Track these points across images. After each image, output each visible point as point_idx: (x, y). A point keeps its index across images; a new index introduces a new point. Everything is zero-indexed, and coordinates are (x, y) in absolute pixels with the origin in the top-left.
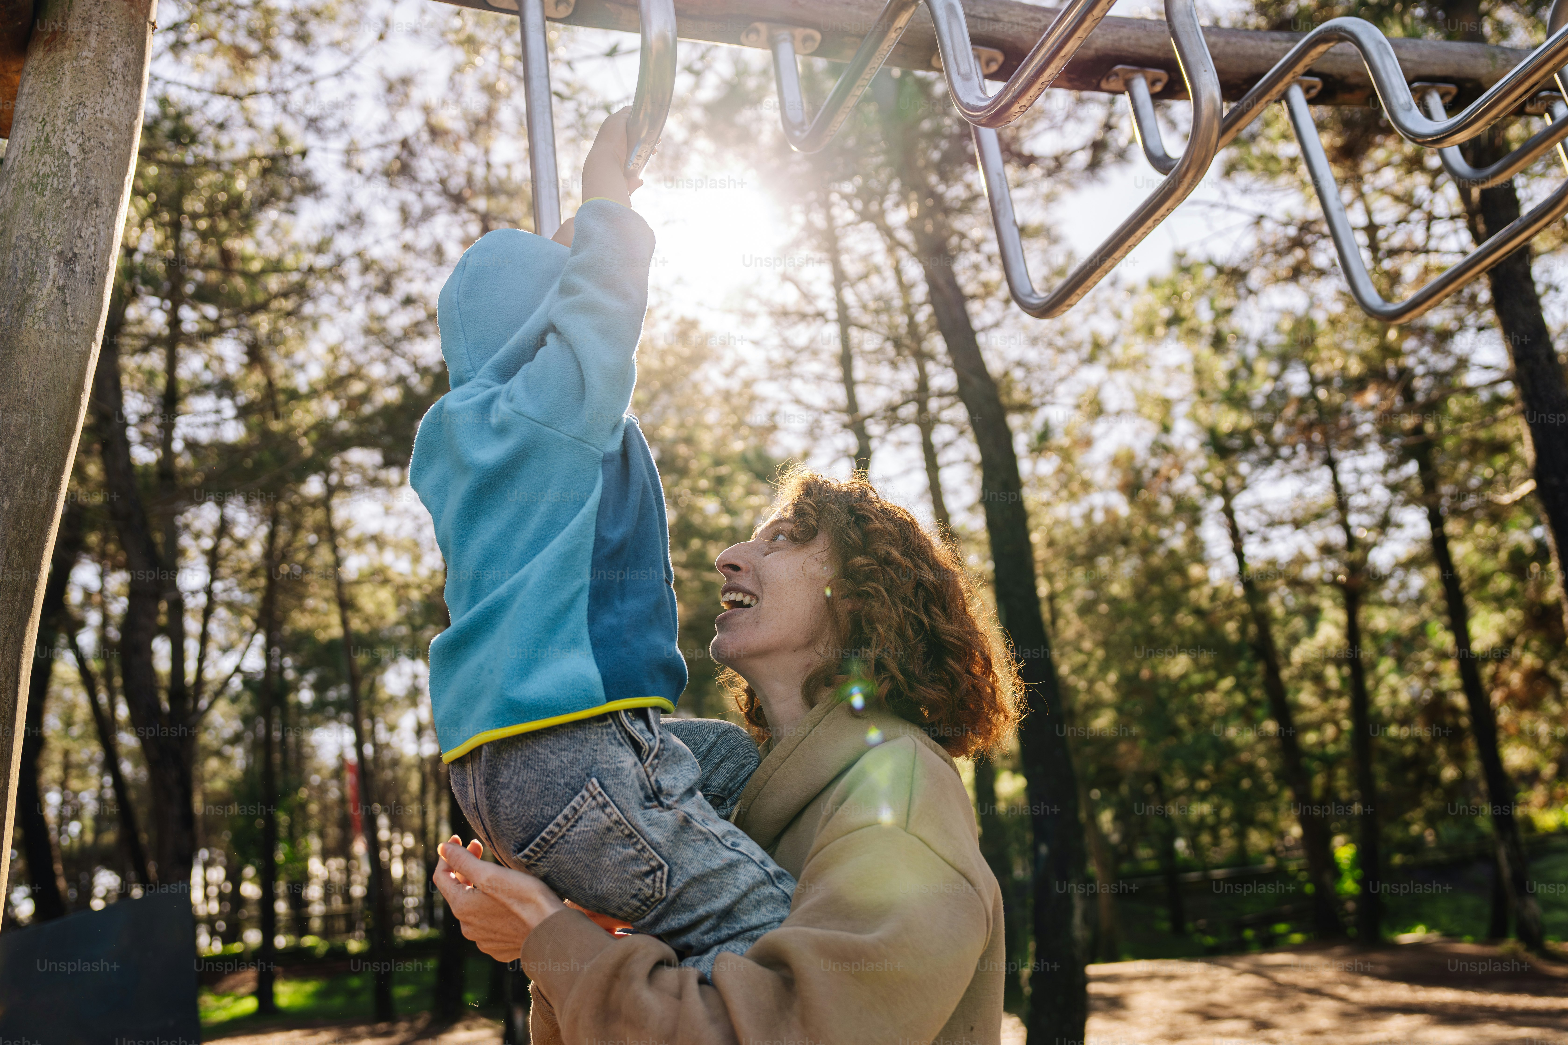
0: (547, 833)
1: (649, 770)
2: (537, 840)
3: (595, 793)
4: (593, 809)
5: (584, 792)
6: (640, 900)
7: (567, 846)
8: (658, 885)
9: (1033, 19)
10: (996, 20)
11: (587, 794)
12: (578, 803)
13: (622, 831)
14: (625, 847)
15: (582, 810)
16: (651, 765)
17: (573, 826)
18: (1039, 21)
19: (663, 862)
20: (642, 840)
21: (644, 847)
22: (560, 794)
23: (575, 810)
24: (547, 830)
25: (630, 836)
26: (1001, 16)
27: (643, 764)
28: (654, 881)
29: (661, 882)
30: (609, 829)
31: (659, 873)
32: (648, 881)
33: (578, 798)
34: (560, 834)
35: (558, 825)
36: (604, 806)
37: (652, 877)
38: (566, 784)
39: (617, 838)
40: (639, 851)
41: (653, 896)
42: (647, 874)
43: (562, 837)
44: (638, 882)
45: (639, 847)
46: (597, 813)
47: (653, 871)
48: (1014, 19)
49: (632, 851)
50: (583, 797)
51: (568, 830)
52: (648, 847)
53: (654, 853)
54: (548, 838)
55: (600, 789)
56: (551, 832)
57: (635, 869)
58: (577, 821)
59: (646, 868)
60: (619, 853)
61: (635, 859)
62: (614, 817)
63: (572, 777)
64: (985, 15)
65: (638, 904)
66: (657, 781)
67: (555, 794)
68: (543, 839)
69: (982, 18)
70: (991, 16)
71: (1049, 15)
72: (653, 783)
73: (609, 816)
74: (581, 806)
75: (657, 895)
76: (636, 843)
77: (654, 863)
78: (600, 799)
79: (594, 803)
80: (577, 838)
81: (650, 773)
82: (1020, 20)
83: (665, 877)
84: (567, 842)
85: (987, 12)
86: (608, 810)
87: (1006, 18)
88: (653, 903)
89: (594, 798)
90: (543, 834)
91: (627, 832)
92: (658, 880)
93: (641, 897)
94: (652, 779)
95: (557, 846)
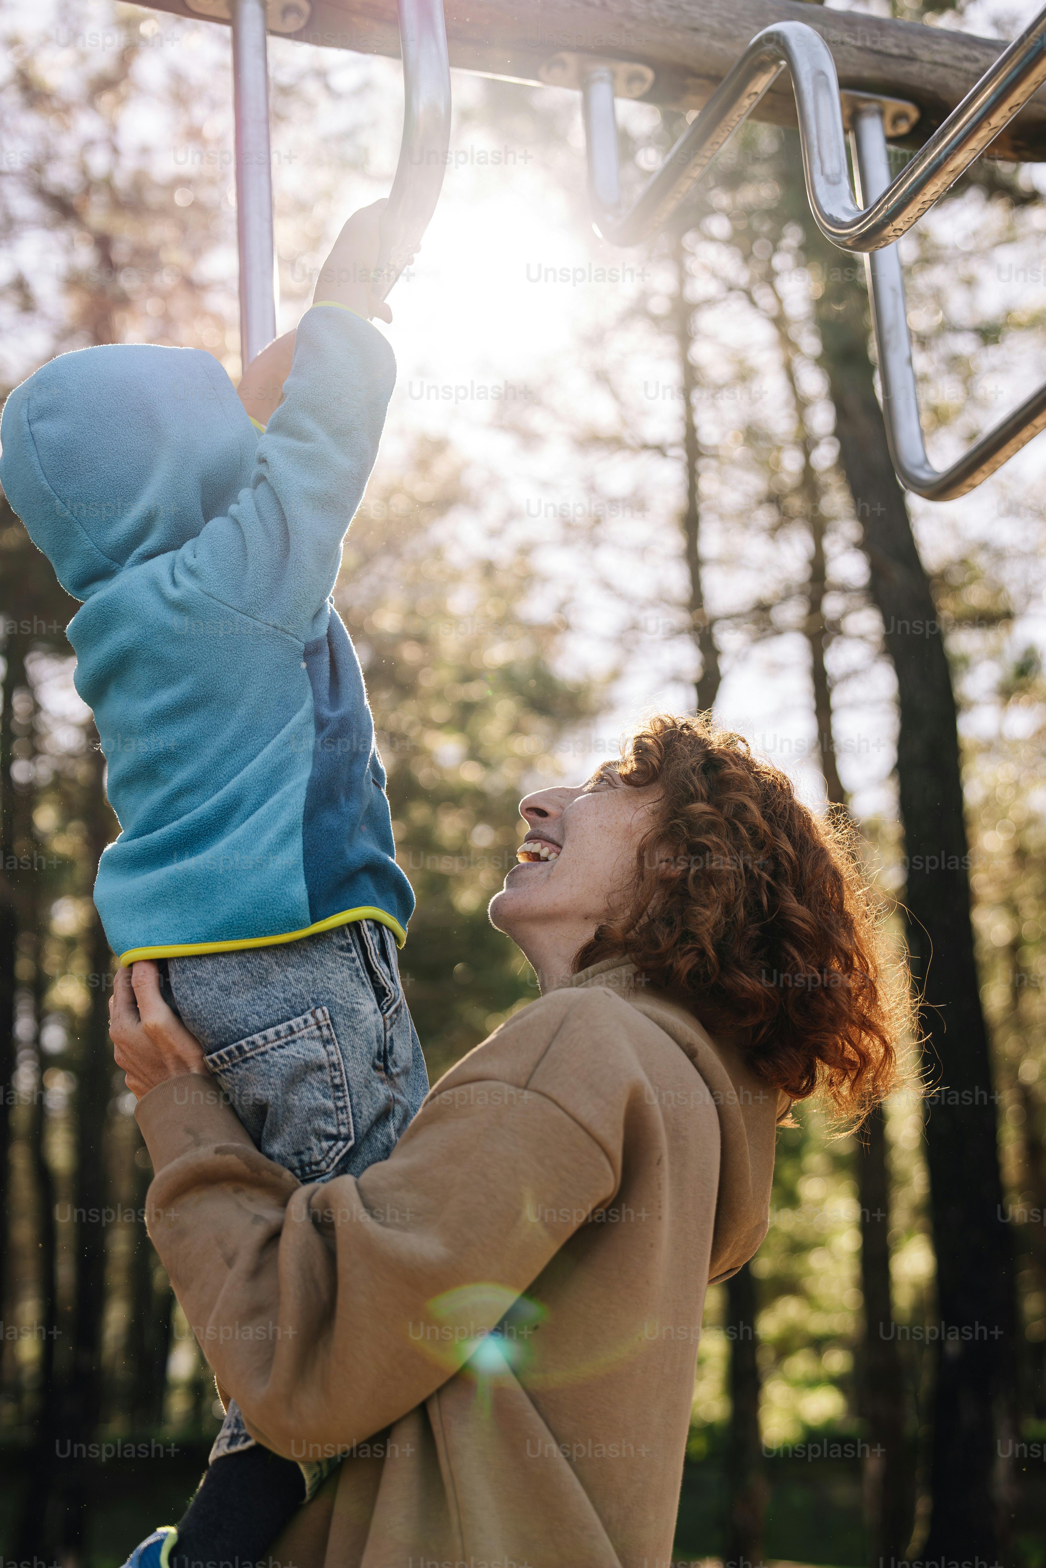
0: (248, 1043)
1: (388, 1022)
2: (232, 1047)
3: (323, 1023)
4: (313, 1038)
5: (308, 1016)
6: (301, 1161)
7: (263, 1066)
8: (332, 1154)
9: (967, 58)
10: (911, 59)
11: (312, 1021)
12: (298, 1026)
13: (332, 1078)
14: (325, 1096)
15: (300, 1034)
16: (391, 1017)
17: (280, 1047)
18: (976, 60)
19: (353, 1135)
20: (348, 1099)
21: (345, 1107)
22: (276, 1007)
23: (291, 1030)
24: (249, 1039)
25: (337, 1087)
26: (919, 52)
27: (383, 1014)
28: (331, 1148)
29: (337, 1154)
30: (321, 1068)
31: (341, 1144)
32: (325, 1145)
33: (299, 1020)
34: (262, 1049)
35: (265, 1038)
36: (326, 1042)
37: (331, 1143)
38: (285, 1000)
39: (323, 1081)
40: (337, 1108)
41: (317, 1163)
42: (329, 1137)
43: (262, 1054)
44: (314, 1140)
45: (340, 1104)
46: (318, 1045)
47: (335, 1138)
48: (938, 58)
49: (330, 1104)
50: (306, 1021)
51: (273, 1049)
52: (349, 1110)
53: (351, 1120)
54: (247, 1048)
55: (329, 1022)
56: (253, 1043)
57: (320, 1123)
58: (287, 1043)
59: (332, 1130)
60: (315, 1099)
61: (326, 1114)
62: (334, 1058)
63: (293, 995)
64: (895, 51)
65: (296, 1164)
66: (391, 1039)
67: (269, 1006)
68: (239, 1048)
69: (891, 56)
70: (905, 52)
71: (990, 51)
72: (388, 1039)
73: (329, 1054)
74: (300, 1030)
75: (323, 1165)
76: (339, 1098)
77: (343, 1130)
78: (325, 1032)
79: (317, 1033)
80: (281, 1061)
81: (388, 1026)
82: (947, 59)
83: (344, 1151)
84: (266, 1061)
85: (897, 46)
86: (331, 1048)
87: (925, 55)
88: (313, 1172)
89: (319, 1028)
90: (243, 1042)
91: (337, 1081)
92: (335, 1149)
93: (306, 1158)
94: (388, 1034)
95: (252, 1062)
